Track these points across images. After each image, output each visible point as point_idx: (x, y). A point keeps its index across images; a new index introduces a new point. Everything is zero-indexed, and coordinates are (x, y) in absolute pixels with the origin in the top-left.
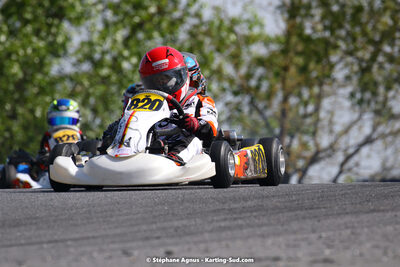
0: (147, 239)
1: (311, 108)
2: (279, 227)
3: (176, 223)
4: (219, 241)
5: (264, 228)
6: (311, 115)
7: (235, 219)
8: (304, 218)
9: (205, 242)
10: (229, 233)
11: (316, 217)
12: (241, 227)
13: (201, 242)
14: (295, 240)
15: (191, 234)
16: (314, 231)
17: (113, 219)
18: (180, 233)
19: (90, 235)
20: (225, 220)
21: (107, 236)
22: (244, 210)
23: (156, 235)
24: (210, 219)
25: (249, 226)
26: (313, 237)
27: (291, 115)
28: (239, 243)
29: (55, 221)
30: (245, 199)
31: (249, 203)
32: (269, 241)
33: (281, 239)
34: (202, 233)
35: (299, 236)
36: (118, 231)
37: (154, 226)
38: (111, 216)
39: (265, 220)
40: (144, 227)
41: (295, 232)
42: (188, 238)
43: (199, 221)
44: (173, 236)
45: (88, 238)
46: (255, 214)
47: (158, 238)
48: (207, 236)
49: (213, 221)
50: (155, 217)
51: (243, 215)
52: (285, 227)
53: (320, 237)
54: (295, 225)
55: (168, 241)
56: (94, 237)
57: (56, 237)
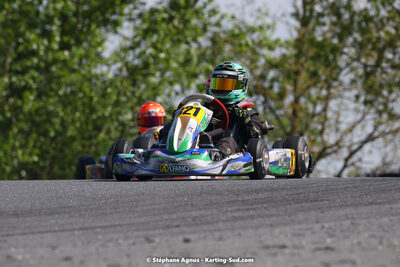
0: (168, 227)
1: (319, 108)
2: (287, 218)
3: (194, 213)
4: (233, 229)
5: (274, 219)
6: (319, 114)
7: (247, 210)
8: (309, 209)
9: (219, 230)
10: (241, 222)
11: (319, 209)
12: (252, 217)
13: (215, 230)
14: (301, 229)
15: (207, 223)
16: (317, 222)
17: (139, 209)
18: (197, 222)
19: (117, 223)
20: (238, 210)
21: (132, 224)
22: (256, 202)
23: (176, 224)
24: (225, 209)
25: (259, 216)
26: (317, 226)
27: (301, 114)
28: (250, 232)
29: (86, 211)
30: (257, 191)
31: (260, 195)
32: (277, 231)
33: (287, 229)
34: (217, 222)
35: (304, 226)
36: (142, 220)
37: (174, 216)
38: (136, 206)
39: (274, 211)
40: (166, 217)
41: (300, 223)
42: (205, 227)
43: (214, 211)
44: (191, 225)
45: (115, 226)
46: (265, 205)
47: (178, 226)
48: (221, 225)
49: (227, 211)
50: (175, 207)
51: (255, 206)
52: (292, 218)
53: (323, 227)
54: (300, 216)
55: (187, 229)
56: (120, 225)
57: (87, 225)
